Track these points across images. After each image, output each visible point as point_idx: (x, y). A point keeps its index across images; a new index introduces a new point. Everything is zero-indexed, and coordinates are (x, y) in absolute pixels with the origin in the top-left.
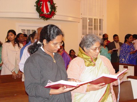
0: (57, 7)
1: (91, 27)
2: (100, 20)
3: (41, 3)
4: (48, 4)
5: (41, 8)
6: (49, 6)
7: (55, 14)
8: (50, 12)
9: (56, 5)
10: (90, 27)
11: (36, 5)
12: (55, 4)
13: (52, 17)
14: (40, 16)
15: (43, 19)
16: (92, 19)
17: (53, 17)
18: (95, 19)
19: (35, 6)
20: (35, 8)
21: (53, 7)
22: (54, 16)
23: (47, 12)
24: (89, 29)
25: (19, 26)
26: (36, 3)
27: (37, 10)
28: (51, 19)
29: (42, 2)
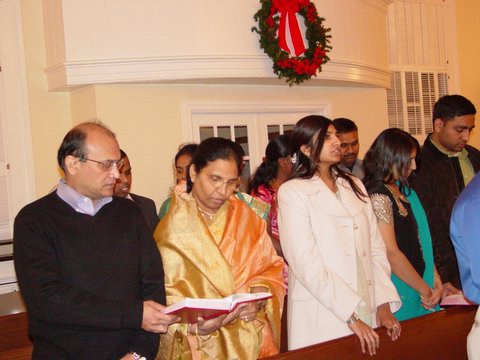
0: (329, 29)
1: (415, 104)
2: (440, 76)
3: (277, 18)
4: (300, 19)
5: (277, 36)
6: (303, 29)
7: (325, 57)
8: (306, 52)
9: (325, 25)
10: (410, 105)
11: (256, 25)
12: (323, 19)
13: (317, 70)
14: (276, 68)
15: (285, 79)
16: (416, 74)
17: (320, 71)
18: (424, 76)
19: (254, 29)
20: (257, 37)
21: (318, 33)
22: (323, 66)
23: (297, 53)
24: (411, 111)
25: (194, 113)
26: (255, 17)
27: (262, 47)
28: (313, 77)
29: (279, 14)
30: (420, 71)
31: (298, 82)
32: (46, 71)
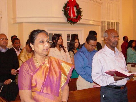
0: (82, 11)
2: (117, 23)
3: (69, 8)
4: (75, 8)
5: (68, 12)
6: (75, 11)
7: (81, 18)
8: (76, 16)
9: (81, 10)
11: (63, 9)
12: (81, 8)
13: (79, 21)
14: (68, 20)
15: (70, 23)
16: (110, 22)
18: (112, 23)
19: (63, 10)
20: (63, 12)
21: (79, 12)
22: (80, 20)
23: (74, 17)
26: (63, 8)
27: (64, 15)
28: (77, 23)
29: (69, 7)
30: (111, 21)
31: (73, 24)
32: (12, 19)
